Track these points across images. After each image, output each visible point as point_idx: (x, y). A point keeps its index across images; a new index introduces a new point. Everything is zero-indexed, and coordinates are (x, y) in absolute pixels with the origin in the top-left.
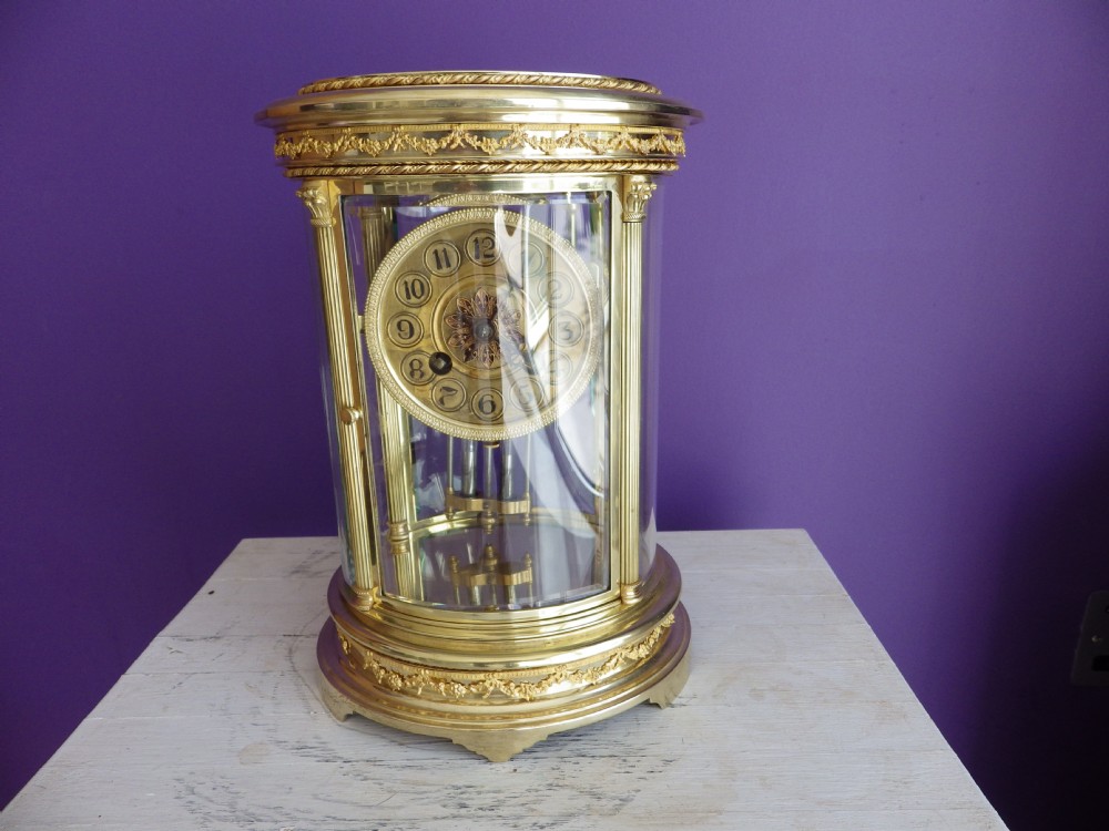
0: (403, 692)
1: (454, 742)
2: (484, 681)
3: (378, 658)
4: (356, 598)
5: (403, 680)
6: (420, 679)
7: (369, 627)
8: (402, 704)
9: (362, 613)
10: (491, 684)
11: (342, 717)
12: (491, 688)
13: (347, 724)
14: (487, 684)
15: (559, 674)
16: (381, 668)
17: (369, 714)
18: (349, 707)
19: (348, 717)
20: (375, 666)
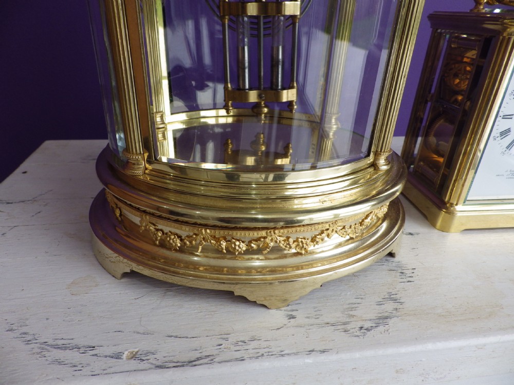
0: (181, 250)
1: (236, 294)
2: (265, 238)
3: (154, 220)
4: (127, 164)
5: (181, 240)
6: (200, 237)
7: (142, 191)
8: (180, 261)
9: (134, 178)
10: (272, 240)
11: (119, 276)
12: (272, 244)
13: (123, 280)
14: (268, 240)
15: (331, 229)
16: (158, 230)
17: (146, 272)
18: (126, 266)
19: (125, 275)
20: (152, 228)
